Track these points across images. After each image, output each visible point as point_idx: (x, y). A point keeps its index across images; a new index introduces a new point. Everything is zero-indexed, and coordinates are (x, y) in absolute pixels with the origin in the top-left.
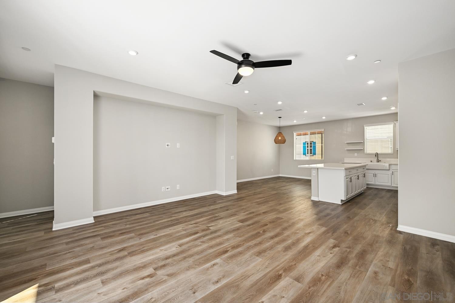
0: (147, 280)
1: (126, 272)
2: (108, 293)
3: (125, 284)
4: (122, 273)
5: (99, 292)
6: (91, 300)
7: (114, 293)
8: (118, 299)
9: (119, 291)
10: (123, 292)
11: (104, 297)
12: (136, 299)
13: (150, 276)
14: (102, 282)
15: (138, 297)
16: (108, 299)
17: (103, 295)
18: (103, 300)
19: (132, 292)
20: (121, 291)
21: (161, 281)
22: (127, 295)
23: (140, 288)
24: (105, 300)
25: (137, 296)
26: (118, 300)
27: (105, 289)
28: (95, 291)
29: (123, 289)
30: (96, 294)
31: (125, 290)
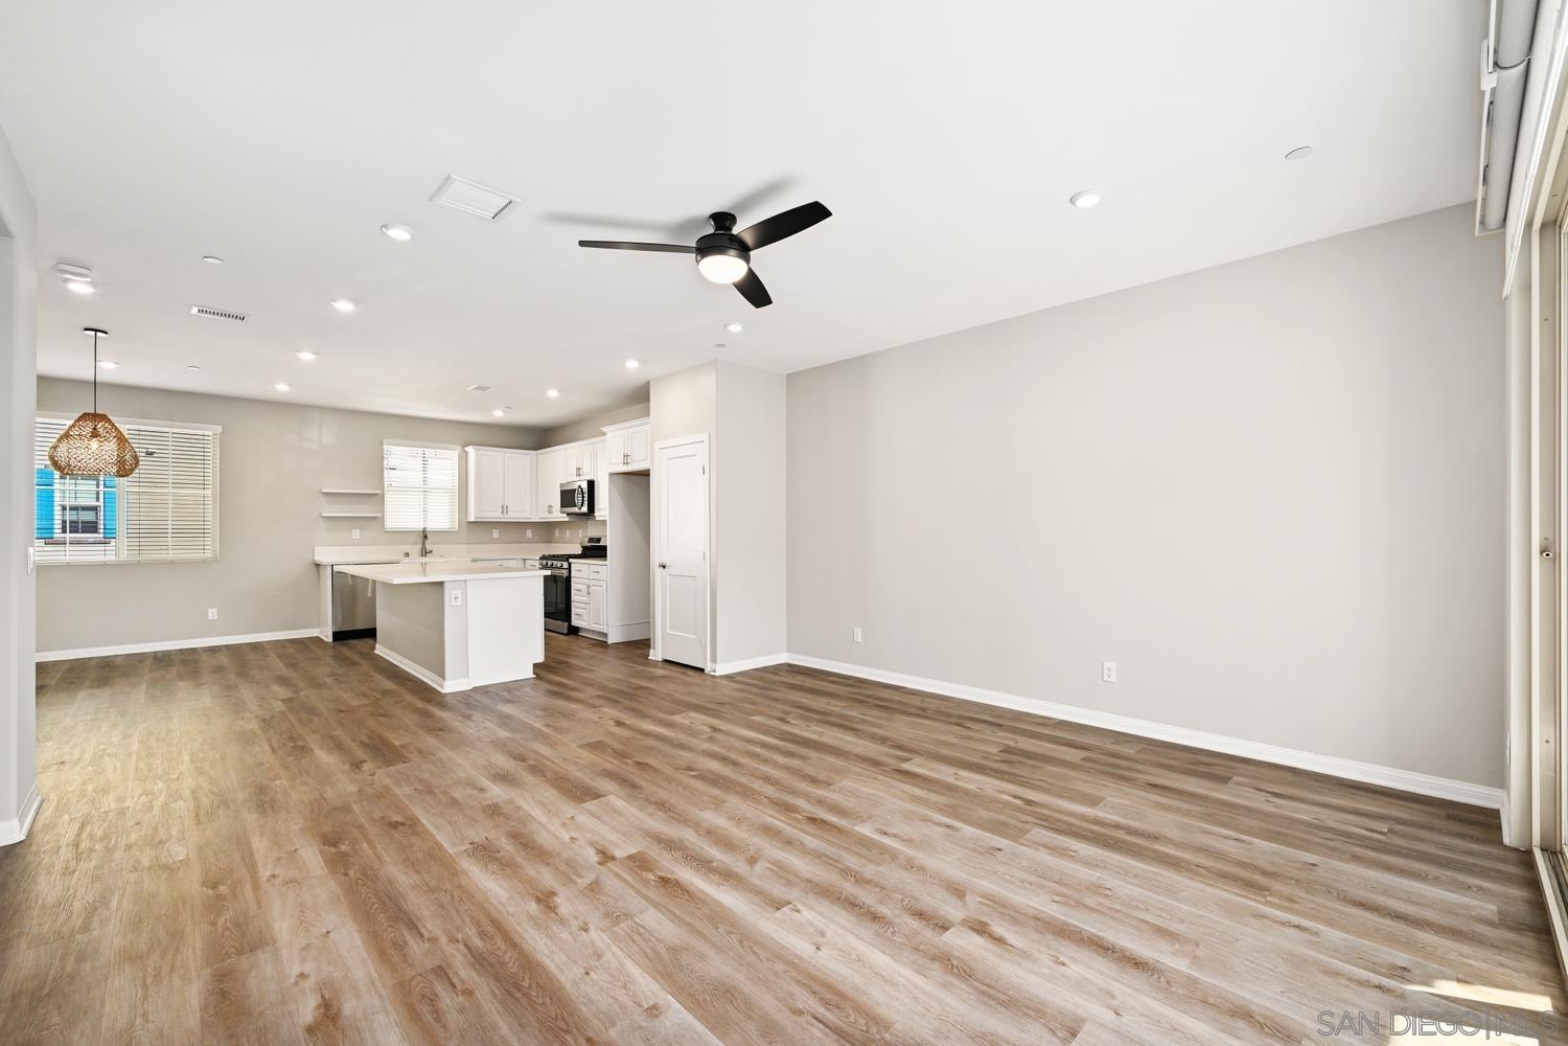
0: (998, 929)
1: (991, 992)
2: (1100, 989)
3: (1042, 970)
4: (1001, 1003)
5: (1112, 1015)
6: (1147, 1016)
7: (1089, 976)
8: (1100, 958)
9: (1075, 969)
10: (1074, 960)
11: (1117, 993)
12: (1075, 927)
13: (981, 929)
14: (1074, 1035)
15: (1067, 924)
16: (1116, 980)
17: (1114, 998)
18: (1128, 990)
19: (1061, 941)
20: (1073, 966)
21: (988, 902)
22: (1076, 948)
23: (1040, 932)
24: (1122, 983)
25: (1065, 927)
26: (1104, 957)
27: (1096, 1010)
28: (1116, 1032)
29: (1064, 965)
30: (1125, 1019)
31: (1062, 959)
